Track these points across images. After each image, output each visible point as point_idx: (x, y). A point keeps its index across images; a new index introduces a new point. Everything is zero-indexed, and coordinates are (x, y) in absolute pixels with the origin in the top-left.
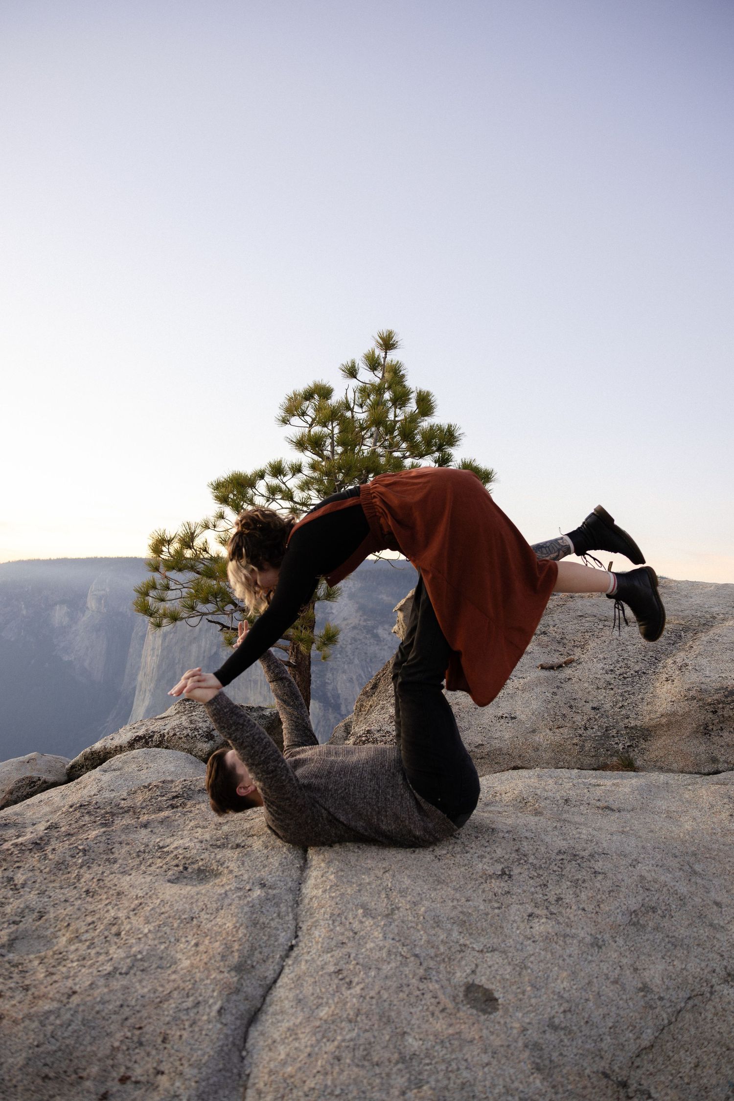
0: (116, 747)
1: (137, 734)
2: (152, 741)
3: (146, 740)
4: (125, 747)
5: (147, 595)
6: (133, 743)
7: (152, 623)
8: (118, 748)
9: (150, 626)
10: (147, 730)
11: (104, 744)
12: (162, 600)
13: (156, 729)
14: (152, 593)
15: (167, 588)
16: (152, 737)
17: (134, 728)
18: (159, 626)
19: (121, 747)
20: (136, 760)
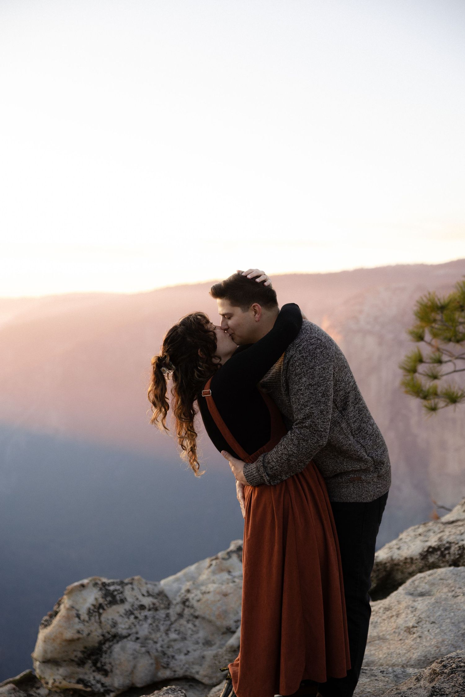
0: (406, 559)
1: (429, 544)
2: (449, 553)
3: (442, 552)
4: (416, 559)
5: (414, 371)
6: (426, 555)
7: (426, 406)
8: (409, 561)
9: (424, 411)
10: (440, 539)
11: (390, 554)
12: (435, 377)
13: (451, 539)
14: (421, 368)
15: (440, 362)
16: (448, 548)
17: (420, 535)
18: (434, 409)
19: (412, 559)
20: (445, 582)
